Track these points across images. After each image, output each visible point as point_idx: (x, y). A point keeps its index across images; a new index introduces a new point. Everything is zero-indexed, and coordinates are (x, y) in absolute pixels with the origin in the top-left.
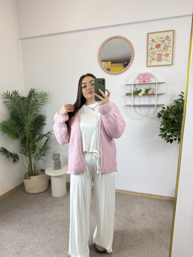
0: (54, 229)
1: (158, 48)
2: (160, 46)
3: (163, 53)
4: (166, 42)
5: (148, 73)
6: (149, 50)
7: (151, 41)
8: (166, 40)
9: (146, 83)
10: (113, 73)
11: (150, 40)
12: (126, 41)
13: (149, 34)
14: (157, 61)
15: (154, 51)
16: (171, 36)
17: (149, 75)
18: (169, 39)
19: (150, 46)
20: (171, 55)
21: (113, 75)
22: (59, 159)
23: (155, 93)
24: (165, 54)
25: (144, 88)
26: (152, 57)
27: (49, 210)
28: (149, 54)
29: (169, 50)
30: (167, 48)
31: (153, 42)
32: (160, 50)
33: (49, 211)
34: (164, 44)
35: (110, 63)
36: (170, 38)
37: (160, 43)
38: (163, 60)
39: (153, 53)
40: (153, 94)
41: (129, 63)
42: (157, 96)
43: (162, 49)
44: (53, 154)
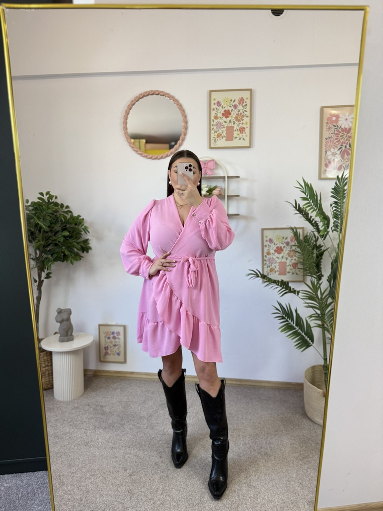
1: (227, 117)
2: (230, 114)
3: (236, 127)
4: (240, 107)
5: (213, 160)
6: (212, 120)
7: (215, 104)
8: (239, 104)
9: (207, 176)
10: (151, 156)
11: (213, 102)
12: (173, 100)
13: (211, 91)
14: (226, 140)
15: (220, 123)
16: (247, 98)
17: (212, 162)
18: (244, 104)
19: (213, 113)
20: (247, 131)
21: (150, 160)
23: (223, 195)
24: (238, 128)
25: (206, 185)
26: (218, 132)
28: (212, 127)
29: (244, 122)
30: (241, 119)
31: (218, 105)
32: (230, 121)
34: (236, 112)
35: (144, 141)
36: (246, 102)
37: (230, 109)
38: (236, 138)
39: (219, 125)
40: (220, 195)
41: (179, 140)
42: (228, 199)
43: (233, 119)
44: (57, 311)
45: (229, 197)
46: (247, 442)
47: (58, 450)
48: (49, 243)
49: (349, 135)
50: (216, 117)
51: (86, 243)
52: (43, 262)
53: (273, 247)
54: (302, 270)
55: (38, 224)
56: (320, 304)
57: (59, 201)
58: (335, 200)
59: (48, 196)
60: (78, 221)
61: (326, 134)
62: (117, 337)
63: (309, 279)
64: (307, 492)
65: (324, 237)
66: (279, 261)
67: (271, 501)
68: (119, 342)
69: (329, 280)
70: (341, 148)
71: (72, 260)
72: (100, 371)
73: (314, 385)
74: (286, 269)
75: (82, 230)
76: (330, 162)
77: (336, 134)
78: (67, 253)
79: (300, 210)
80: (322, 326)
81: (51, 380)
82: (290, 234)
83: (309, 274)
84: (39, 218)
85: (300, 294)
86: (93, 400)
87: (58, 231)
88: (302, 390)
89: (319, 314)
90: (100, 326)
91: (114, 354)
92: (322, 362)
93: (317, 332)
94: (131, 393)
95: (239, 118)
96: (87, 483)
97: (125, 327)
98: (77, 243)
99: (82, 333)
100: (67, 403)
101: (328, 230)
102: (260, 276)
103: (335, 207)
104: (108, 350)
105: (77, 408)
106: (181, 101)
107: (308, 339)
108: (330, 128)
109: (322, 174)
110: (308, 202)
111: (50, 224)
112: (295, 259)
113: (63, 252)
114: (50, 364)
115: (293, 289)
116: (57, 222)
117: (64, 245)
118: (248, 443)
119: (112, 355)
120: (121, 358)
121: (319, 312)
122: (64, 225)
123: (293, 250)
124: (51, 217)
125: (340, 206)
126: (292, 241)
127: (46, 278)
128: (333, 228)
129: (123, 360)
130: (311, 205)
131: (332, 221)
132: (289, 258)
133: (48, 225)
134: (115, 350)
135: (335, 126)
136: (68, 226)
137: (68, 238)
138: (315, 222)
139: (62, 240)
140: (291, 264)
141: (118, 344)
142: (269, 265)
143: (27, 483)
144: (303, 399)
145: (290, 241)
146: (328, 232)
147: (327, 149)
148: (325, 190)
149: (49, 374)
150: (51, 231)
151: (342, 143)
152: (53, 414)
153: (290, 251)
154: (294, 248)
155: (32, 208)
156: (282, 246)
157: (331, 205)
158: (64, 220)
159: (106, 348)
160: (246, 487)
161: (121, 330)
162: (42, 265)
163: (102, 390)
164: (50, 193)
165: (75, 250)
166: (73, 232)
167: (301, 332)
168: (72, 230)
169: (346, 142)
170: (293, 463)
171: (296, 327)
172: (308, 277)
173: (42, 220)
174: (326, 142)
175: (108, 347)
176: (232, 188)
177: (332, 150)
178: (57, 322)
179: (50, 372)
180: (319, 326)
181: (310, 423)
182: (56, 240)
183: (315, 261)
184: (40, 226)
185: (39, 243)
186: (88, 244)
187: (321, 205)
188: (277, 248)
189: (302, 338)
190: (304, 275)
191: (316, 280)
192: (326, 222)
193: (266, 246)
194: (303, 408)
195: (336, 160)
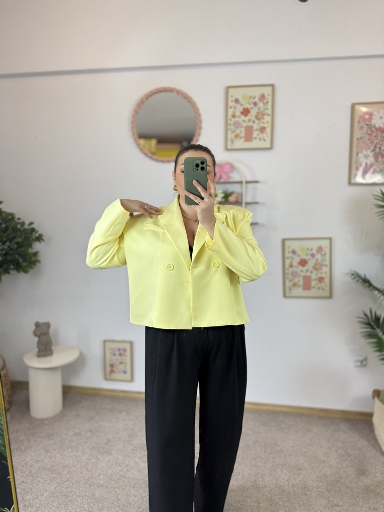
0: (34, 490)
1: (246, 115)
2: (250, 112)
3: (256, 126)
4: (261, 105)
5: (229, 163)
6: (229, 119)
7: (232, 101)
8: (260, 101)
9: (222, 180)
10: (161, 159)
11: (230, 99)
12: (186, 98)
13: (228, 88)
14: (245, 141)
15: (238, 122)
16: (269, 95)
17: (229, 165)
18: (265, 101)
19: (230, 112)
20: (268, 130)
21: (160, 163)
22: (46, 334)
23: (240, 200)
24: (258, 128)
25: (222, 191)
26: (236, 133)
27: (23, 447)
28: (229, 127)
29: (265, 121)
30: (262, 117)
31: (236, 103)
32: (249, 120)
33: (23, 449)
34: (256, 109)
35: (155, 141)
36: (267, 99)
37: (249, 106)
38: (256, 138)
39: (237, 125)
40: (238, 202)
41: (192, 140)
43: (253, 118)
44: (35, 324)
45: (247, 204)
50: (234, 116)
53: (297, 260)
61: (358, 134)
62: (123, 353)
66: (303, 274)
68: (126, 359)
70: (375, 149)
74: (310, 284)
77: (369, 134)
86: (96, 425)
90: (105, 341)
91: (120, 372)
97: (131, 343)
104: (114, 367)
105: (78, 434)
108: (362, 128)
109: (352, 179)
112: (321, 272)
119: (117, 373)
120: (128, 376)
123: (319, 263)
126: (318, 252)
129: (130, 379)
132: (315, 272)
134: (121, 368)
135: (367, 125)
140: (316, 278)
141: (125, 361)
142: (291, 279)
145: (315, 253)
147: (358, 151)
151: (376, 144)
153: (316, 264)
154: (320, 260)
156: (307, 258)
161: (128, 346)
163: (106, 412)
169: (381, 143)
174: (358, 144)
175: (113, 364)
177: (365, 152)
188: (301, 260)
193: (288, 258)
195: (369, 163)
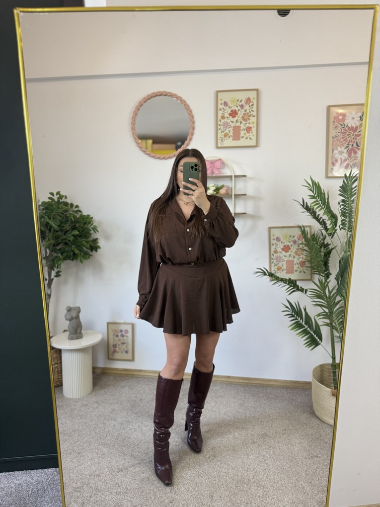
1: (234, 117)
2: (237, 114)
3: (243, 126)
4: (247, 107)
5: (220, 160)
6: (219, 120)
7: (221, 104)
8: (246, 104)
9: (214, 175)
10: (158, 156)
11: (220, 102)
12: (181, 101)
13: (218, 92)
14: (233, 140)
15: (227, 122)
16: (254, 98)
18: (251, 104)
19: (220, 113)
20: (254, 130)
21: (158, 160)
22: (78, 317)
23: (230, 194)
24: (245, 128)
25: (213, 184)
26: (225, 132)
28: (219, 127)
29: (251, 121)
30: (248, 118)
31: (225, 106)
32: (237, 121)
34: (243, 111)
35: (150, 142)
36: (252, 102)
37: (237, 109)
38: (243, 137)
39: (226, 125)
40: (227, 194)
41: (186, 139)
42: (235, 198)
43: (240, 119)
44: (66, 309)
45: (236, 196)
46: (255, 441)
47: (67, 447)
48: (59, 242)
49: (356, 133)
50: (223, 117)
51: (95, 243)
52: (53, 261)
53: (280, 246)
54: (310, 269)
55: (47, 223)
56: (328, 302)
57: (69, 201)
58: (344, 198)
59: (58, 196)
60: (88, 220)
61: (333, 133)
62: (125, 334)
63: (316, 278)
64: (316, 492)
65: (332, 235)
66: (286, 259)
67: (281, 501)
68: (127, 340)
69: (337, 279)
70: (348, 146)
71: (82, 259)
72: (108, 369)
73: (323, 384)
74: (294, 267)
75: (91, 229)
76: (336, 161)
77: (343, 133)
78: (77, 251)
79: (308, 208)
80: (330, 325)
81: (60, 377)
82: (298, 232)
83: (317, 273)
84: (50, 218)
85: (308, 292)
86: (102, 398)
87: (68, 231)
88: (311, 389)
89: (327, 313)
90: (108, 324)
91: (122, 352)
92: (330, 361)
93: (325, 331)
94: (139, 391)
95: (245, 118)
96: (96, 480)
97: (133, 325)
98: (87, 242)
99: (91, 331)
100: (77, 401)
101: (336, 228)
102: (267, 274)
103: (342, 205)
104: (116, 347)
105: (86, 405)
106: (188, 102)
107: (317, 338)
108: (336, 127)
109: (329, 172)
110: (315, 200)
111: (60, 223)
112: (303, 257)
113: (73, 251)
114: (59, 362)
115: (301, 287)
116: (67, 221)
117: (74, 244)
118: (257, 442)
119: (120, 353)
120: (129, 356)
121: (327, 310)
122: (74, 224)
123: (301, 249)
124: (61, 216)
125: (348, 204)
126: (299, 239)
127: (56, 276)
128: (341, 226)
129: (131, 358)
130: (319, 204)
131: (340, 219)
132: (297, 257)
133: (58, 224)
134: (123, 348)
135: (341, 125)
136: (77, 225)
137: (78, 238)
138: (323, 220)
139: (72, 239)
140: (298, 262)
141: (126, 341)
142: (276, 264)
143: (37, 480)
144: (311, 398)
145: (297, 240)
146: (336, 230)
147: (334, 148)
148: (332, 188)
149: (58, 371)
150: (61, 230)
151: (349, 142)
152: (62, 411)
153: (297, 249)
154: (301, 246)
155: (43, 207)
156: (290, 244)
157: (339, 203)
158: (73, 220)
159: (115, 346)
160: (255, 486)
161: (129, 328)
162: (52, 264)
163: (110, 387)
164: (61, 193)
165: (85, 248)
166: (82, 231)
167: (310, 331)
168: (81, 229)
169: (353, 140)
170: (302, 463)
171: (305, 325)
172: (315, 275)
173: (52, 219)
174: (333, 141)
175: (116, 345)
176: (239, 187)
177: (339, 149)
178: (67, 320)
179: (59, 369)
180: (327, 325)
181: (319, 422)
182: (66, 239)
183: (323, 259)
184: (51, 226)
185: (49, 242)
186: (98, 243)
187: (328, 203)
188: (285, 246)
189: (311, 337)
190: (312, 274)
191: (324, 278)
192: (334, 220)
193: (273, 244)
194: (311, 407)
195: (343, 158)
